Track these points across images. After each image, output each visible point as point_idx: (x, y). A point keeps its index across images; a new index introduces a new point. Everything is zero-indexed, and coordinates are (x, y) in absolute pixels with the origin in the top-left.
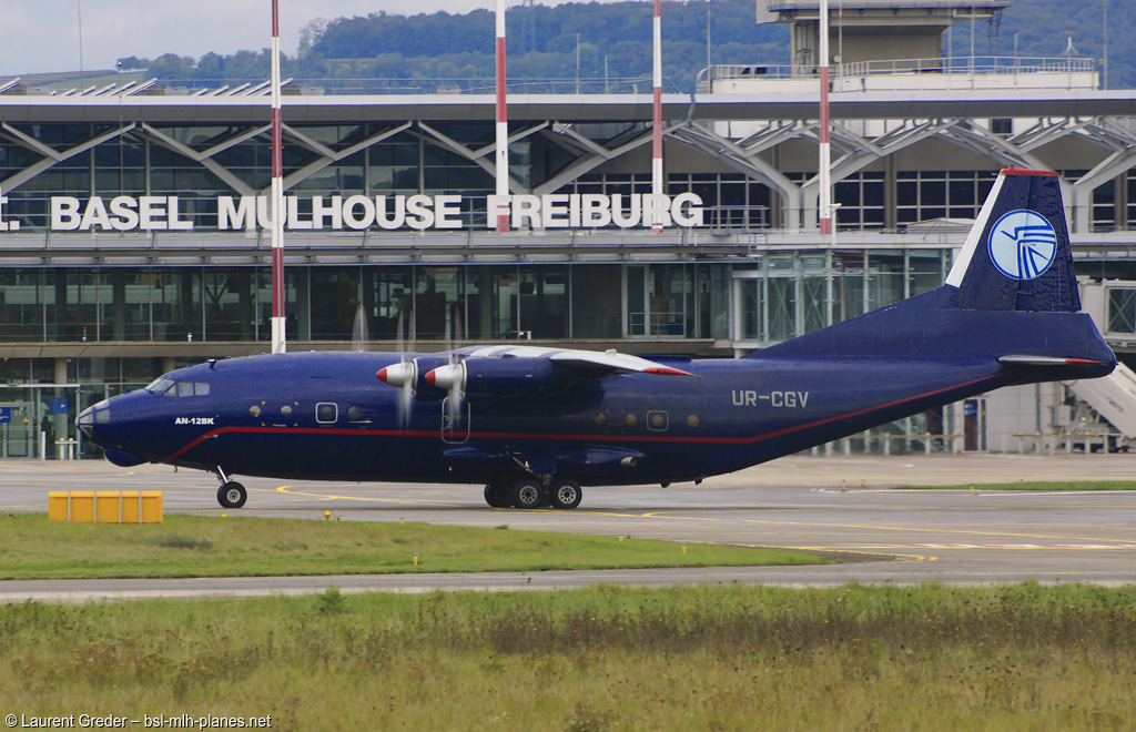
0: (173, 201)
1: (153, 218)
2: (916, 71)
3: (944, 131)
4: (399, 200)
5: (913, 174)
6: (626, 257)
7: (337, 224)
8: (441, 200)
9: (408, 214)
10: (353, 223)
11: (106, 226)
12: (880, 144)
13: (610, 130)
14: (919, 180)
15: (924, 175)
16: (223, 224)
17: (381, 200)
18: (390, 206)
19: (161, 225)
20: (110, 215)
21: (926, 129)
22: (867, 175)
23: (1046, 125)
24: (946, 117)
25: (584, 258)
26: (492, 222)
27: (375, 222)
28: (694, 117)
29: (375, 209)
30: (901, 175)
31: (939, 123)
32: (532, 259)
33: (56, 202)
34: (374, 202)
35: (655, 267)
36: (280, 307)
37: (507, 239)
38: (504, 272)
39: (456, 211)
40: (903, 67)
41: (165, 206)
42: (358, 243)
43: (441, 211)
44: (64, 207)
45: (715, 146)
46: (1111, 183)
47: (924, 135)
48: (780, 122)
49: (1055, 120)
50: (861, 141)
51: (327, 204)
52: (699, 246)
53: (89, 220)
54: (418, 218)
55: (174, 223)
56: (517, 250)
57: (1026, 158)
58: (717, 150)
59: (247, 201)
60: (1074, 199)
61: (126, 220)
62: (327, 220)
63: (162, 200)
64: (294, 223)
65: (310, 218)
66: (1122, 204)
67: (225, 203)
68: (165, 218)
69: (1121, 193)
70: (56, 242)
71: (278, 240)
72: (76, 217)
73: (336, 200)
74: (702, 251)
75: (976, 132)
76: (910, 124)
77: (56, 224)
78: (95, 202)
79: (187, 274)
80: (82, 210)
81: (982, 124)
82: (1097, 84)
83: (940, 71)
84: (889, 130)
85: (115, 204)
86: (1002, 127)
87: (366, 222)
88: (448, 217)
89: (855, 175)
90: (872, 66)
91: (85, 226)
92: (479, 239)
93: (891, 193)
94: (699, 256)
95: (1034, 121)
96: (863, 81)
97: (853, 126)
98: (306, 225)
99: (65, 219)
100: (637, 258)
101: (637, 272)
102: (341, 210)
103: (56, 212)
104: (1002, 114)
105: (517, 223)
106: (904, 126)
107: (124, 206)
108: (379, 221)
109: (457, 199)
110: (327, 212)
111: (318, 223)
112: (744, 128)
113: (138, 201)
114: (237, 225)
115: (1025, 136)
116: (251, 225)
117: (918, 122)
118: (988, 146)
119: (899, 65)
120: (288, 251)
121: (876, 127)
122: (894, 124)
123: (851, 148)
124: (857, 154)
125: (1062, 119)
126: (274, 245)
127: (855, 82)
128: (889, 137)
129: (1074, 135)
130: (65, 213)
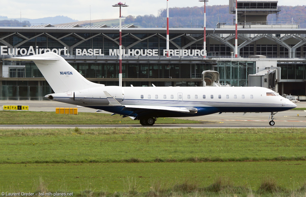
0: (100, 50)
1: (96, 53)
2: (261, 24)
3: (266, 36)
4: (146, 50)
5: (260, 45)
6: (191, 62)
7: (133, 55)
8: (154, 50)
9: (147, 53)
10: (136, 54)
11: (87, 55)
12: (253, 39)
13: (198, 35)
14: (261, 46)
15: (262, 45)
16: (110, 55)
17: (142, 50)
18: (144, 51)
19: (98, 55)
20: (88, 53)
21: (262, 36)
22: (250, 45)
23: (287, 35)
24: (266, 34)
25: (183, 62)
26: (164, 55)
27: (141, 55)
28: (215, 33)
29: (141, 52)
30: (257, 45)
31: (265, 35)
32: (172, 62)
33: (77, 50)
34: (140, 50)
35: (197, 64)
36: (121, 71)
37: (168, 58)
38: (167, 65)
39: (157, 52)
40: (258, 23)
41: (99, 51)
42: (137, 59)
43: (154, 52)
44: (79, 51)
45: (219, 39)
46: (300, 47)
47: (262, 37)
48: (233, 34)
49: (289, 34)
50: (249, 38)
51: (131, 51)
52: (206, 60)
53: (83, 53)
54: (150, 54)
55: (100, 54)
56: (169, 60)
57: (282, 42)
58: (220, 40)
59: (115, 50)
60: (292, 51)
61: (91, 54)
62: (131, 54)
63: (98, 50)
64: (125, 55)
65: (128, 54)
66: (302, 51)
67: (111, 50)
68: (99, 53)
69: (302, 49)
70: (77, 58)
71: (121, 58)
72: (81, 53)
73: (133, 50)
74: (207, 61)
75: (273, 37)
76: (259, 35)
77: (77, 54)
78: (85, 50)
79: (103, 65)
80: (82, 52)
81: (274, 35)
82: (297, 27)
83: (266, 24)
84: (255, 36)
85: (89, 50)
86: (278, 35)
87: (139, 54)
88: (155, 54)
89: (248, 45)
90: (252, 23)
91: (83, 55)
92: (161, 59)
93: (255, 49)
94: (206, 62)
95: (285, 35)
96: (250, 26)
97: (248, 35)
98: (127, 55)
99: (79, 53)
100: (193, 62)
101: (193, 65)
102: (134, 52)
103: (77, 52)
104: (278, 33)
105: (169, 55)
106: (258, 35)
107: (90, 51)
108: (142, 54)
109: (157, 50)
110: (131, 52)
111: (129, 55)
112: (225, 35)
113: (93, 50)
114: (113, 55)
115: (283, 37)
116: (116, 55)
117: (261, 34)
118: (275, 40)
119: (257, 23)
120: (122, 60)
121: (252, 36)
122: (256, 35)
123: (247, 40)
124: (248, 41)
125: (290, 34)
126: (120, 59)
127: (248, 26)
128: (255, 37)
129: (292, 38)
130: (79, 52)
